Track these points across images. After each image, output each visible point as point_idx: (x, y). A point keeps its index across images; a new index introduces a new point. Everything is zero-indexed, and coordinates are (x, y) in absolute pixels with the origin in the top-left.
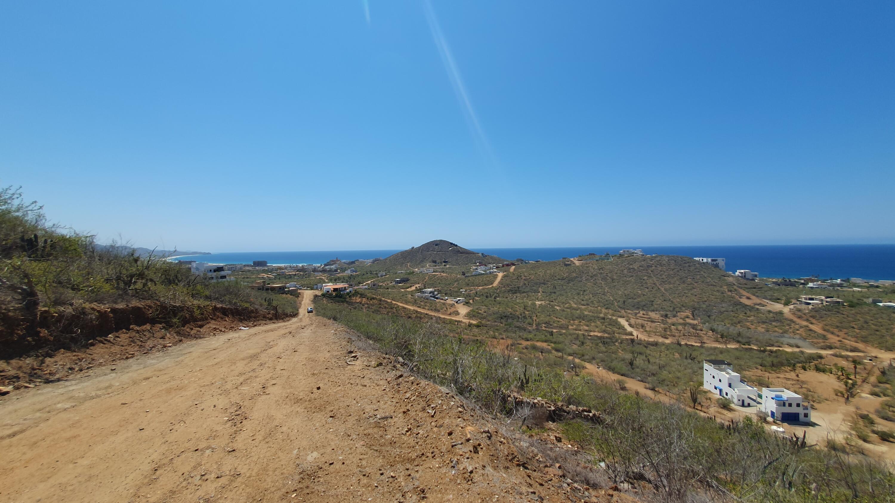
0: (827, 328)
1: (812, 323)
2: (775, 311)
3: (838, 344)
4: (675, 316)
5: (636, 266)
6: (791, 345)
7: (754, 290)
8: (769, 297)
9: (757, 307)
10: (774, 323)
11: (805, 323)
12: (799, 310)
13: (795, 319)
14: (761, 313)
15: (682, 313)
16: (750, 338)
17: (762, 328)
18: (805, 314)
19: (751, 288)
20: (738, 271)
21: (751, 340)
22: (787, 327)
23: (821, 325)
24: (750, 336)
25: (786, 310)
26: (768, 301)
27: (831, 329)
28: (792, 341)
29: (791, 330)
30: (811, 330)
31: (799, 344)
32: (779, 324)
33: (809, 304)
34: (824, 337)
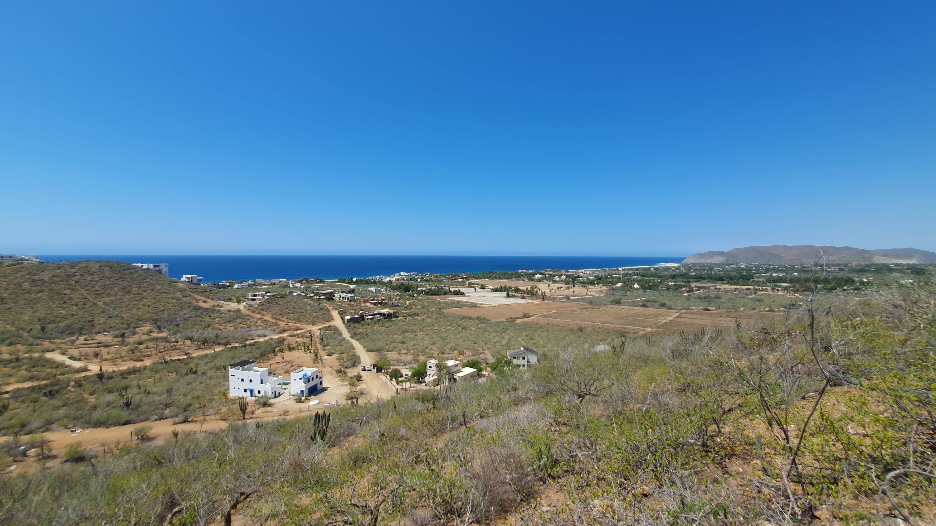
0: (275, 316)
1: (263, 315)
2: (233, 310)
3: (286, 328)
4: (134, 333)
5: (46, 276)
6: (260, 336)
7: (206, 293)
8: (223, 298)
9: (217, 308)
10: (237, 321)
11: (259, 316)
12: (251, 306)
13: (252, 314)
14: (223, 313)
15: (141, 328)
16: (227, 338)
17: (230, 326)
18: (256, 308)
19: (203, 292)
20: (184, 276)
21: (229, 339)
22: (249, 322)
23: (270, 316)
24: (227, 336)
25: (242, 306)
26: (223, 302)
27: (278, 317)
28: (260, 332)
29: (252, 324)
30: (266, 321)
31: (266, 334)
32: (241, 321)
33: (255, 300)
34: (276, 324)
